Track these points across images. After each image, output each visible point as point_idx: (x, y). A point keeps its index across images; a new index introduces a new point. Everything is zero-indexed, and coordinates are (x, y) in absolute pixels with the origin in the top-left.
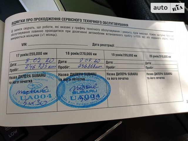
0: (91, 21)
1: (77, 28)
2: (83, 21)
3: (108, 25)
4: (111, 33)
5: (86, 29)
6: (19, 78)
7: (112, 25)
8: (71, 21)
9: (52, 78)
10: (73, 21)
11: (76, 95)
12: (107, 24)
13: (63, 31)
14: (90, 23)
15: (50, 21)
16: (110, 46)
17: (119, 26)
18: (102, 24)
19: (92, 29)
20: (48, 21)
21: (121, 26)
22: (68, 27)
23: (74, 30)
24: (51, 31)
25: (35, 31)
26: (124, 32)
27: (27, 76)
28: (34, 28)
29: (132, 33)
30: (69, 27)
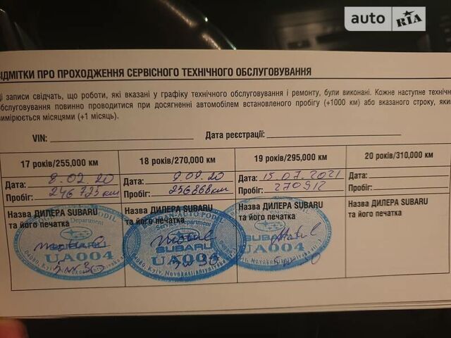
0: (203, 72)
1: (167, 95)
2: (181, 72)
3: (251, 77)
4: (258, 99)
5: (190, 95)
6: (35, 216)
7: (263, 76)
8: (152, 77)
9: (112, 218)
10: (157, 77)
11: (164, 254)
12: (247, 77)
13: (131, 105)
14: (201, 77)
15: (99, 78)
16: (253, 135)
17: (283, 76)
18: (235, 76)
19: (205, 95)
20: (94, 79)
21: (289, 77)
22: (143, 95)
23: (160, 99)
24: (103, 106)
25: (65, 107)
26: (295, 93)
27: (57, 213)
28: (60, 97)
29: (322, 92)
30: (148, 95)
